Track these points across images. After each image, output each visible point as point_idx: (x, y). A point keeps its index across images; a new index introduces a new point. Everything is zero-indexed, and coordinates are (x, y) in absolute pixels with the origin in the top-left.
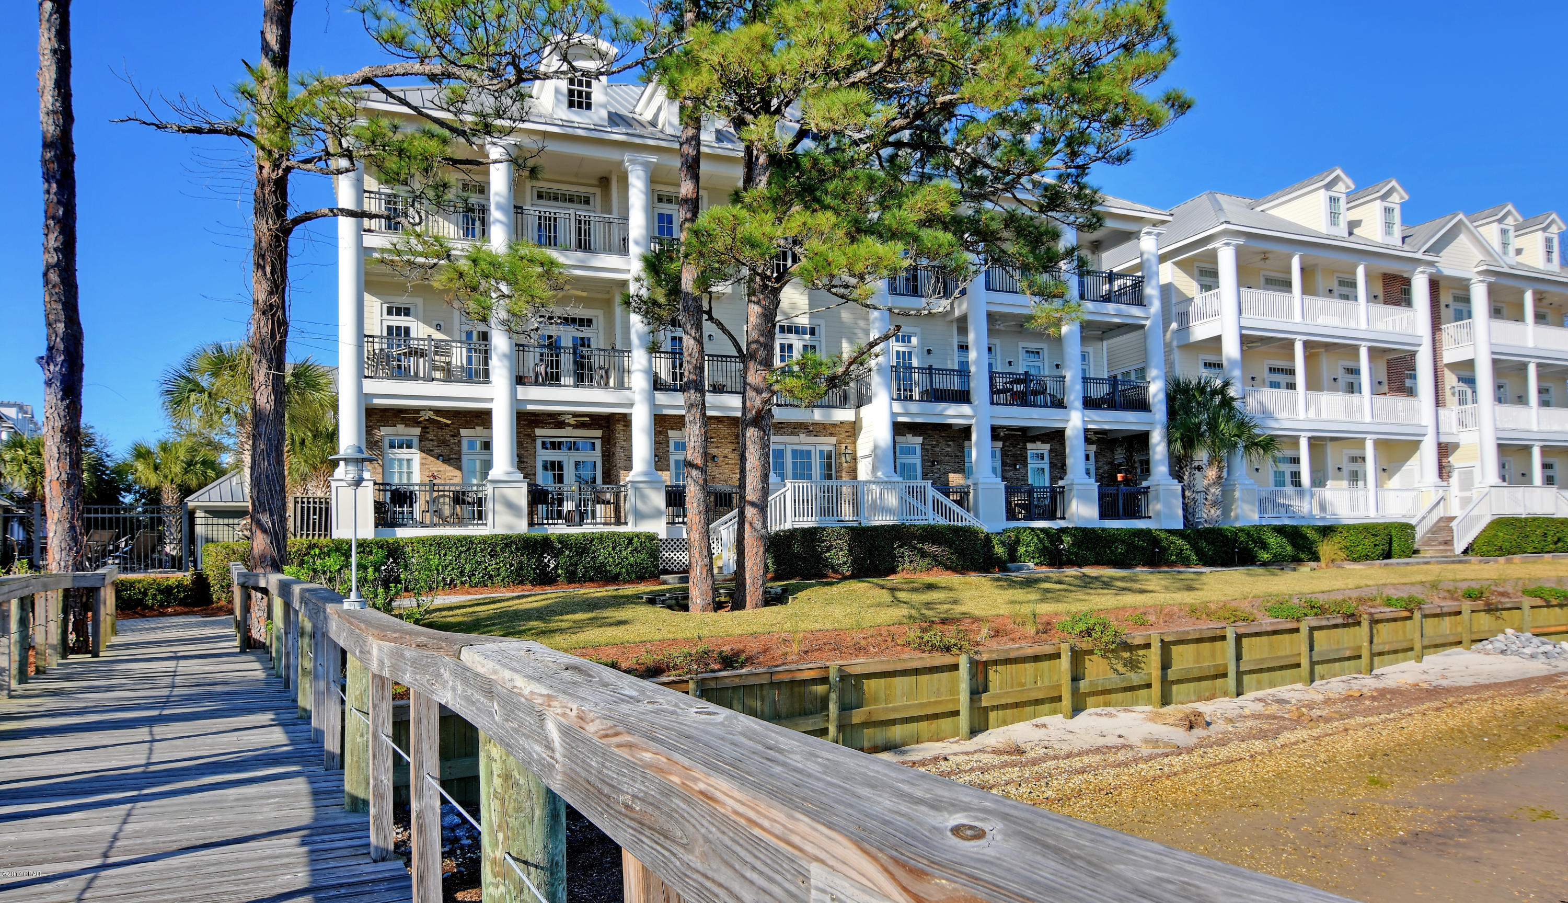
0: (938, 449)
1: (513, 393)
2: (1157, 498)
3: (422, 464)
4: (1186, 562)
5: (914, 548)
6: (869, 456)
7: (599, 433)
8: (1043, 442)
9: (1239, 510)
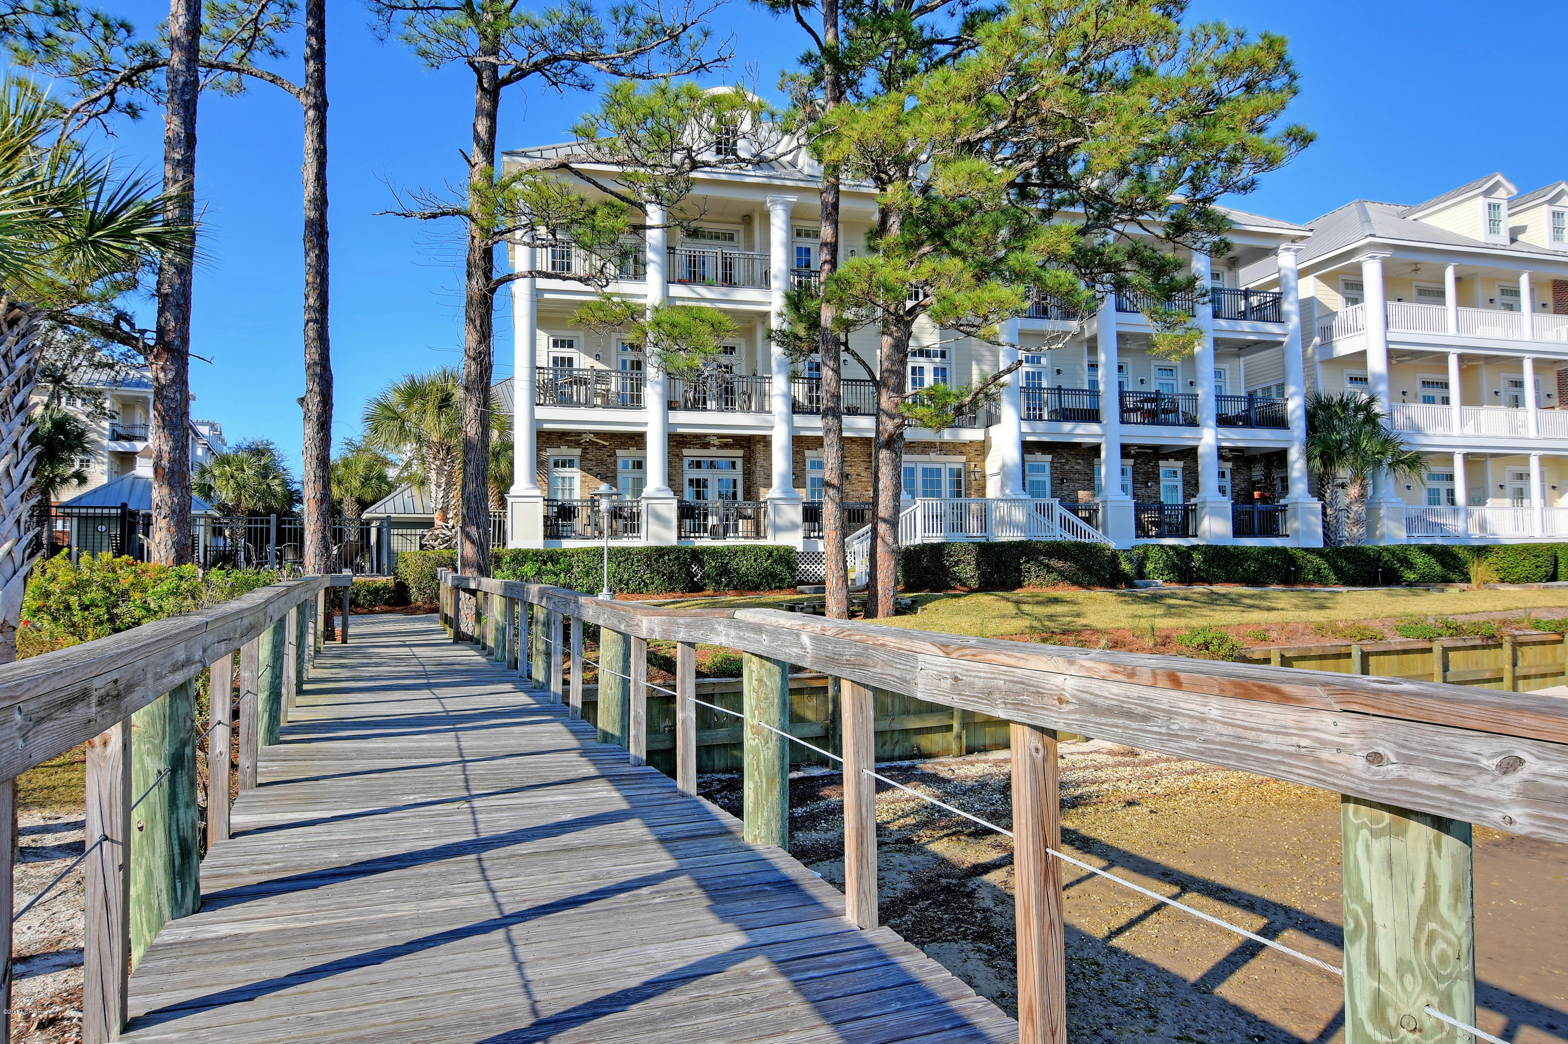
0: (1067, 467)
1: (666, 418)
2: (1295, 516)
3: (582, 482)
4: (1322, 580)
5: (1040, 563)
6: (998, 474)
7: (740, 453)
8: (1176, 459)
9: (1384, 529)
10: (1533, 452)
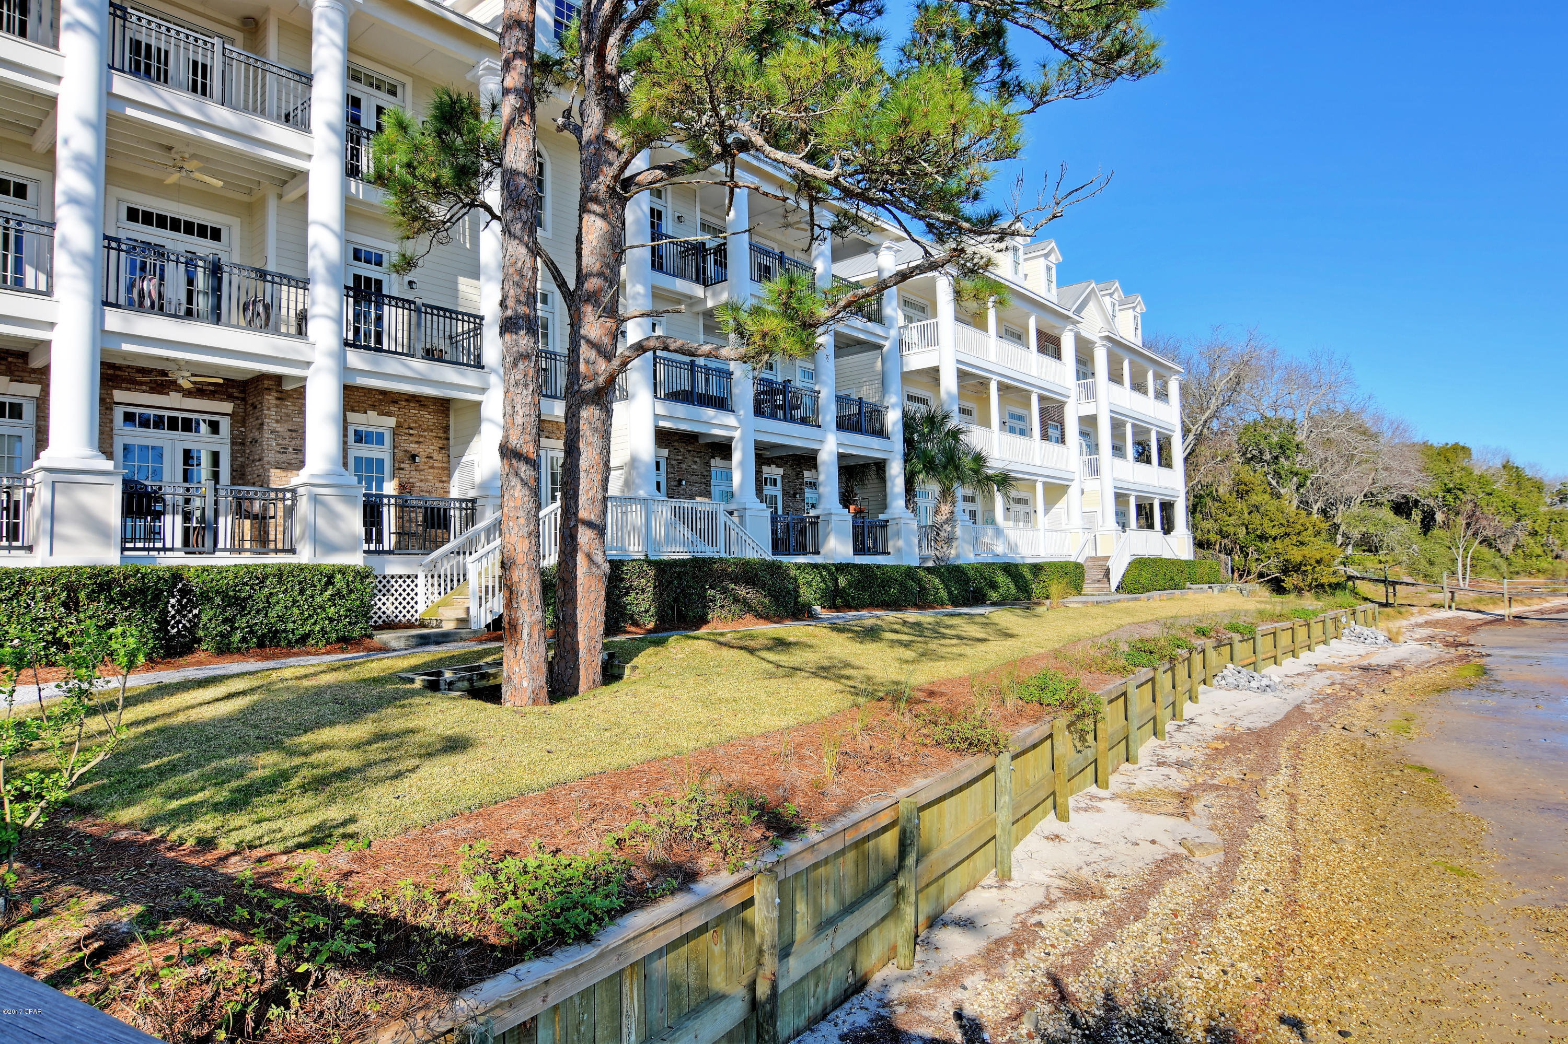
0: (684, 466)
1: (98, 320)
2: (898, 534)
4: (941, 601)
5: (725, 591)
6: (625, 467)
7: (228, 407)
8: (778, 466)
9: (960, 550)
10: (1040, 479)
